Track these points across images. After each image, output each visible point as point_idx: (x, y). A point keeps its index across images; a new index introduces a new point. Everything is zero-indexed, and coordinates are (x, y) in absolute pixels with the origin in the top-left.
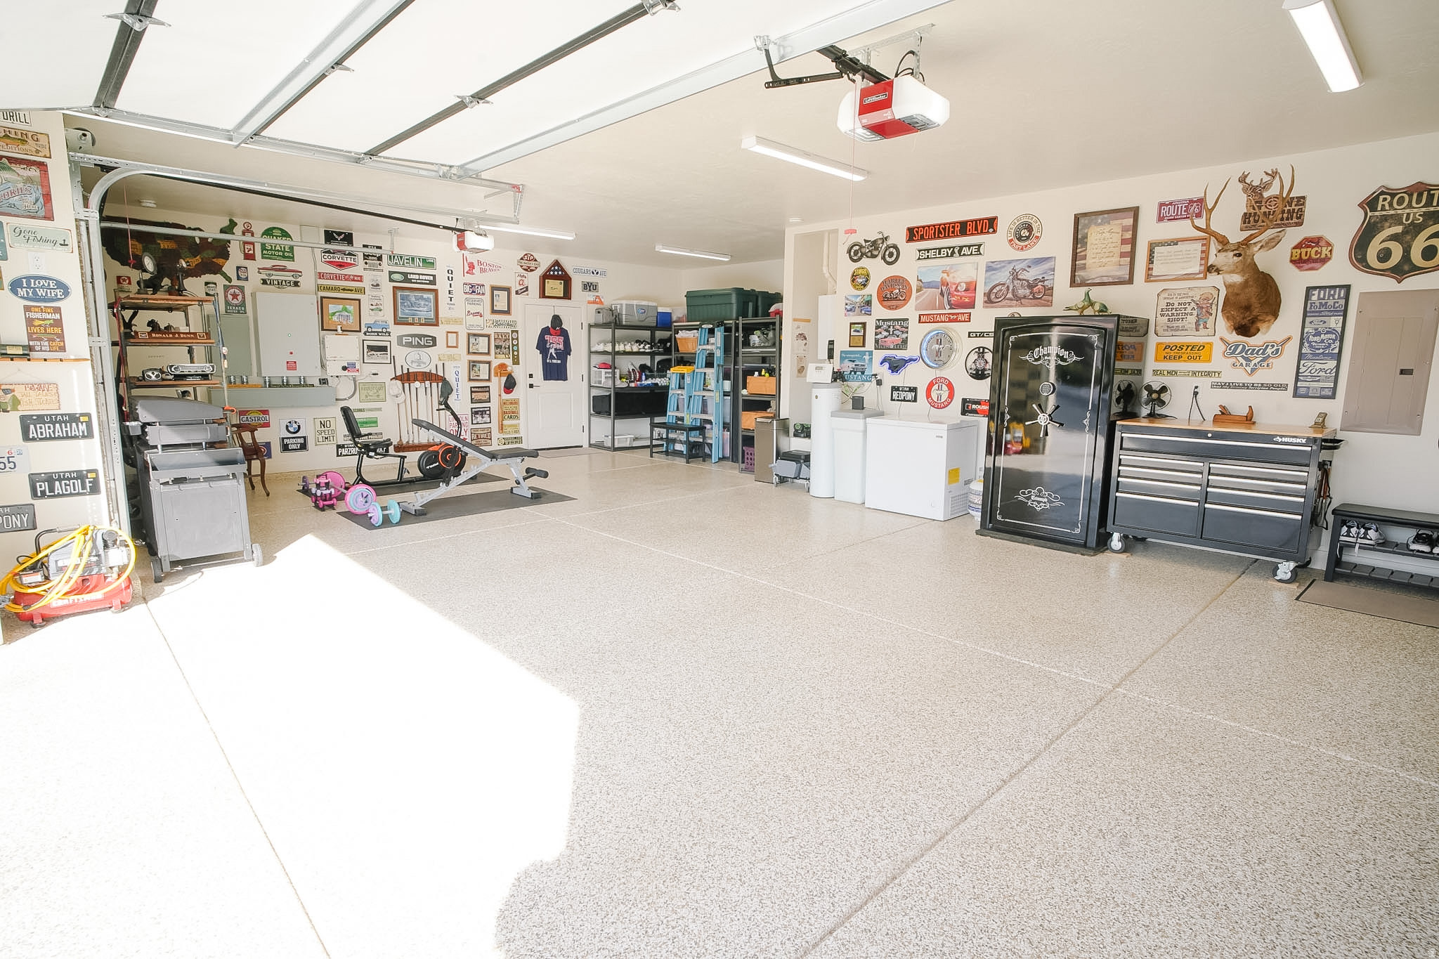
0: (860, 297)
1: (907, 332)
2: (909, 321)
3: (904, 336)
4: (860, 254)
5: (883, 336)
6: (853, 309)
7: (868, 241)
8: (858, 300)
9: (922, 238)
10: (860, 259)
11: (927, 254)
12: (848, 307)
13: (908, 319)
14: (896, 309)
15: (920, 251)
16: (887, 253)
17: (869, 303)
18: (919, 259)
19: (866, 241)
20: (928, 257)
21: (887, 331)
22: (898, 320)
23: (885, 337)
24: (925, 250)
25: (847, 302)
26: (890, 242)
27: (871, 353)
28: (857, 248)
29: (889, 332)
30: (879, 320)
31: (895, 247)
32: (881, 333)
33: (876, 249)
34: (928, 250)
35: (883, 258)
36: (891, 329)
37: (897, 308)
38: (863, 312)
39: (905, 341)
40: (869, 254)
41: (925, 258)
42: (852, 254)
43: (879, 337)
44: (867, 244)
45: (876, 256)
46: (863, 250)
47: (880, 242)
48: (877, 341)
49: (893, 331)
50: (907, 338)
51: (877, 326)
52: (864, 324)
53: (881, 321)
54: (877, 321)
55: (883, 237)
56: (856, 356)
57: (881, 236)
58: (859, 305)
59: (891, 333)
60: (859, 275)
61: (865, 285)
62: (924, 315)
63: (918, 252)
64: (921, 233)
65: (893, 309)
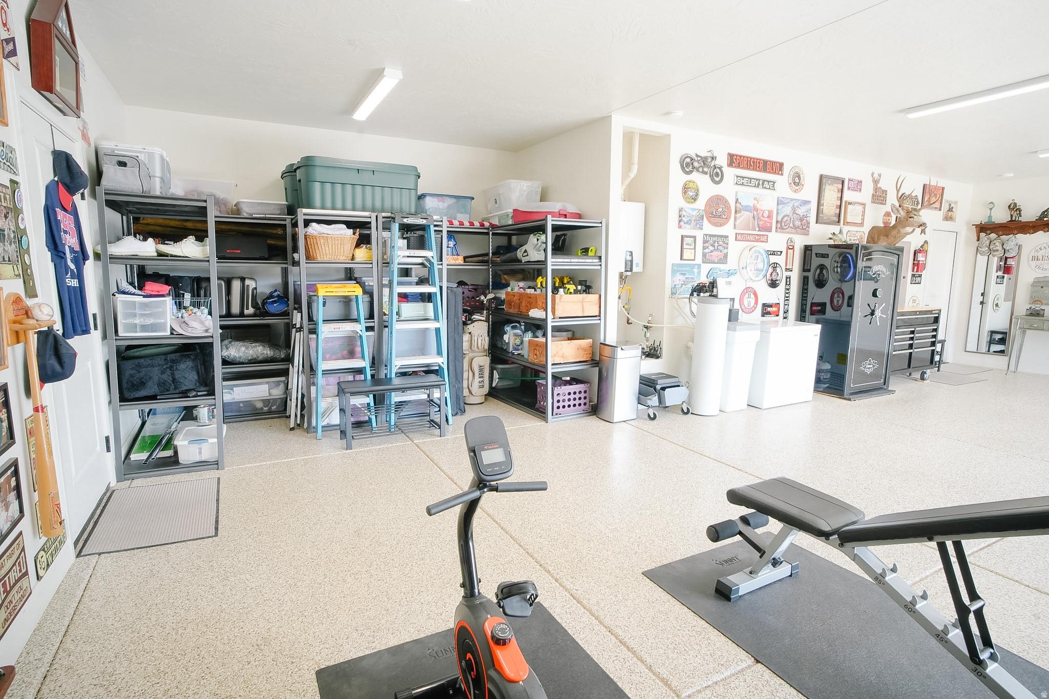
0: (695, 210)
1: (727, 248)
2: (729, 238)
3: (725, 251)
4: (691, 167)
5: (709, 251)
6: (689, 222)
7: (700, 157)
8: (693, 213)
9: (739, 166)
10: (691, 172)
11: (742, 181)
13: (727, 237)
15: (737, 177)
16: (714, 172)
18: (737, 184)
19: (697, 156)
20: (743, 184)
21: (712, 245)
22: (721, 236)
23: (712, 252)
24: (741, 177)
26: (717, 162)
27: (699, 266)
28: (689, 160)
29: (714, 247)
30: (706, 235)
31: (720, 168)
32: (708, 247)
33: (706, 165)
34: (743, 178)
35: (711, 176)
36: (716, 244)
37: (721, 225)
38: (698, 226)
39: (726, 256)
40: (700, 169)
41: (740, 184)
42: (684, 165)
43: (707, 251)
44: (698, 158)
45: (706, 173)
46: (695, 164)
47: (709, 160)
48: (704, 255)
49: (717, 246)
50: (727, 253)
51: (705, 242)
52: (695, 237)
53: (708, 236)
54: (705, 236)
55: (712, 156)
56: (687, 269)
57: (709, 154)
58: (693, 219)
59: (716, 248)
60: (690, 188)
61: (695, 199)
62: (739, 234)
63: (736, 177)
64: (738, 161)
65: (718, 226)
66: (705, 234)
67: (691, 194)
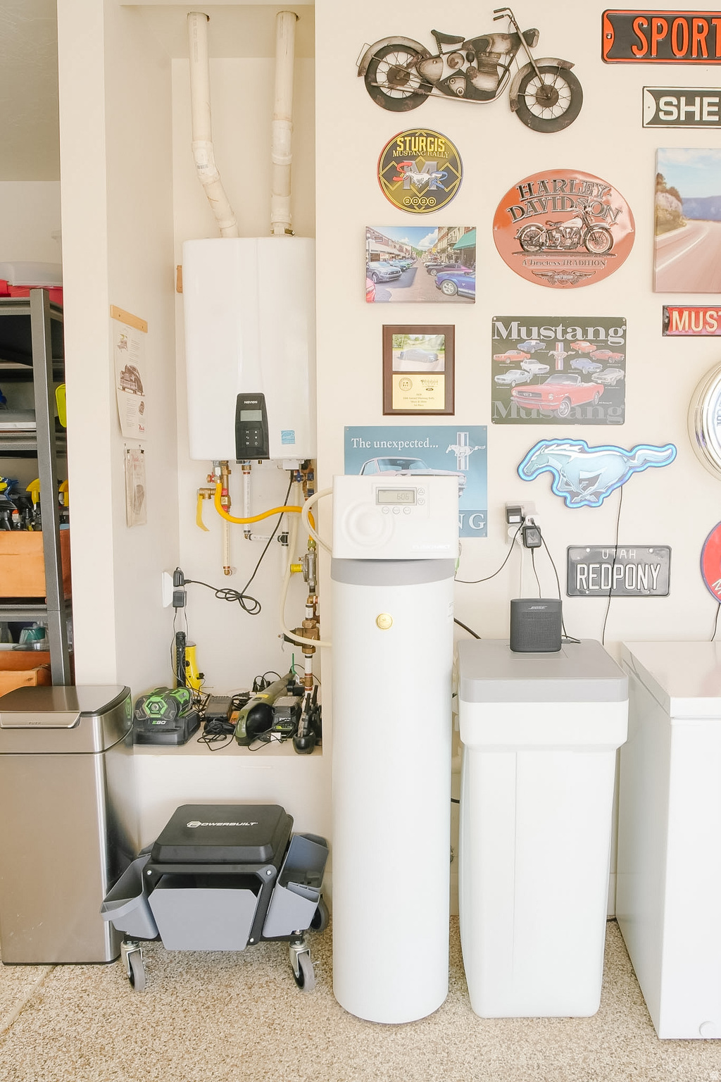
0: (436, 234)
1: (622, 365)
2: (629, 327)
3: (611, 376)
4: (414, 84)
5: (527, 377)
6: (404, 276)
7: (451, 40)
8: (425, 243)
9: (664, 54)
10: (417, 99)
11: (684, 108)
12: (382, 269)
13: (618, 323)
14: (574, 284)
15: (657, 95)
16: (532, 89)
17: (468, 257)
18: (656, 121)
19: (441, 38)
20: (690, 120)
21: (539, 356)
22: (584, 323)
23: (537, 379)
24: (677, 94)
25: (375, 247)
26: (543, 51)
27: (477, 436)
28: (402, 59)
29: (551, 361)
30: (507, 321)
31: (563, 70)
32: (517, 365)
33: (489, 68)
34: (690, 96)
35: (519, 106)
36: (559, 353)
37: (576, 281)
38: (449, 288)
39: (616, 394)
40: (459, 85)
41: (677, 122)
42: (381, 78)
43: (510, 377)
44: (446, 48)
45: (488, 96)
46: (432, 70)
47: (501, 46)
48: (500, 395)
49: (567, 361)
50: (621, 383)
51: (501, 343)
52: (448, 333)
53: (514, 325)
54: (500, 325)
55: (513, 30)
56: (417, 444)
57: (503, 27)
58: (421, 264)
59: (560, 366)
60: (413, 157)
61: (440, 195)
62: (681, 310)
63: (650, 100)
64: (657, 38)
65: (563, 284)
66: (498, 319)
67: (420, 177)
